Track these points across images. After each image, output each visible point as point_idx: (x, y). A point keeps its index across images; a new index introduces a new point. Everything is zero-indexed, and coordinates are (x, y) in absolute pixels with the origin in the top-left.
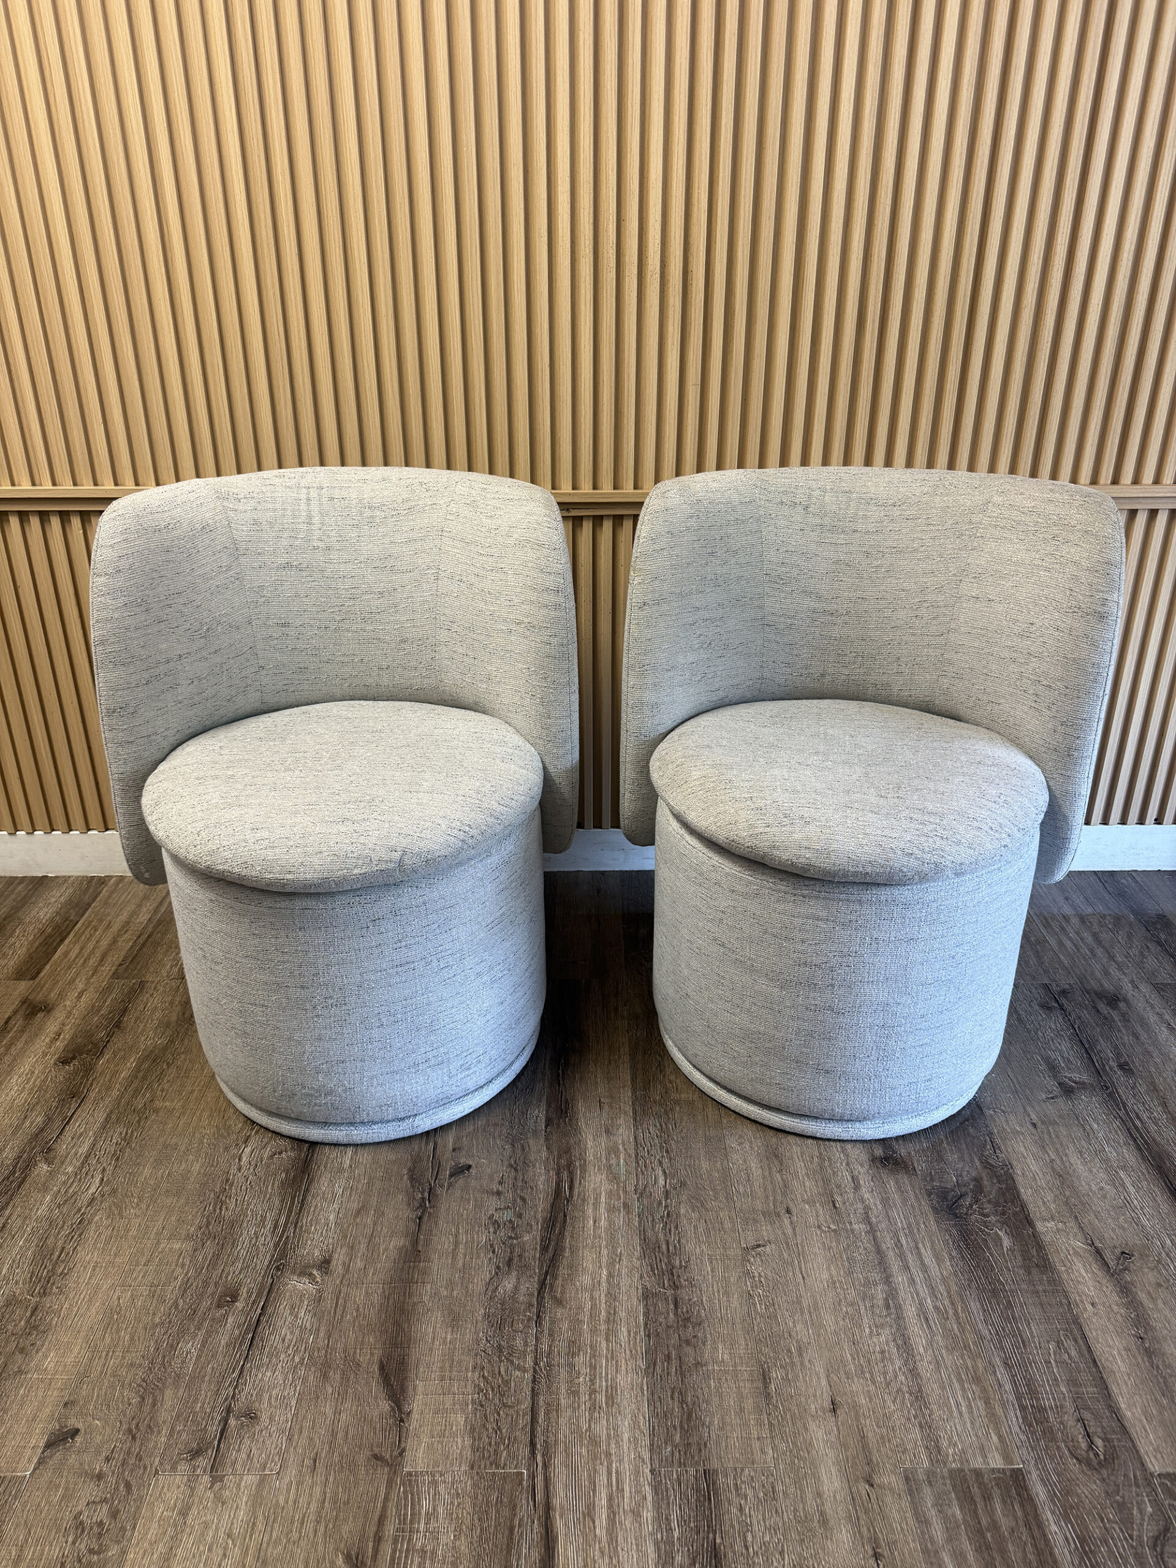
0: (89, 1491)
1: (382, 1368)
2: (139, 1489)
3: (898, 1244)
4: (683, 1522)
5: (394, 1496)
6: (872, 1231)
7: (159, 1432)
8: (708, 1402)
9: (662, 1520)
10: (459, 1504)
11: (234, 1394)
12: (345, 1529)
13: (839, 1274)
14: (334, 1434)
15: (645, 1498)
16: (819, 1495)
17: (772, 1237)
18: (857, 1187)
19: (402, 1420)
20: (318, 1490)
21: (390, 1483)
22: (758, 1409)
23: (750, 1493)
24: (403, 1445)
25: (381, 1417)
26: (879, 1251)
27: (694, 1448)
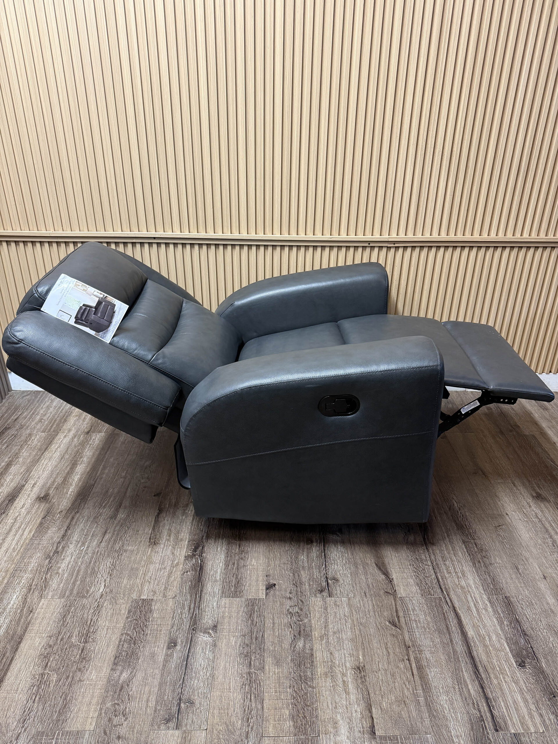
0: (288, 603)
1: (376, 565)
2: (306, 602)
3: (551, 525)
4: (503, 612)
5: (398, 604)
6: (540, 521)
7: (305, 585)
8: (499, 576)
9: (495, 611)
10: (422, 606)
11: (326, 573)
12: (385, 614)
13: (533, 535)
14: (368, 585)
15: (487, 605)
16: (548, 604)
17: (504, 523)
18: (530, 507)
19: (391, 581)
20: (370, 602)
21: (395, 600)
22: (517, 578)
23: (524, 603)
24: (395, 589)
25: (383, 580)
26: (545, 528)
27: (499, 590)
